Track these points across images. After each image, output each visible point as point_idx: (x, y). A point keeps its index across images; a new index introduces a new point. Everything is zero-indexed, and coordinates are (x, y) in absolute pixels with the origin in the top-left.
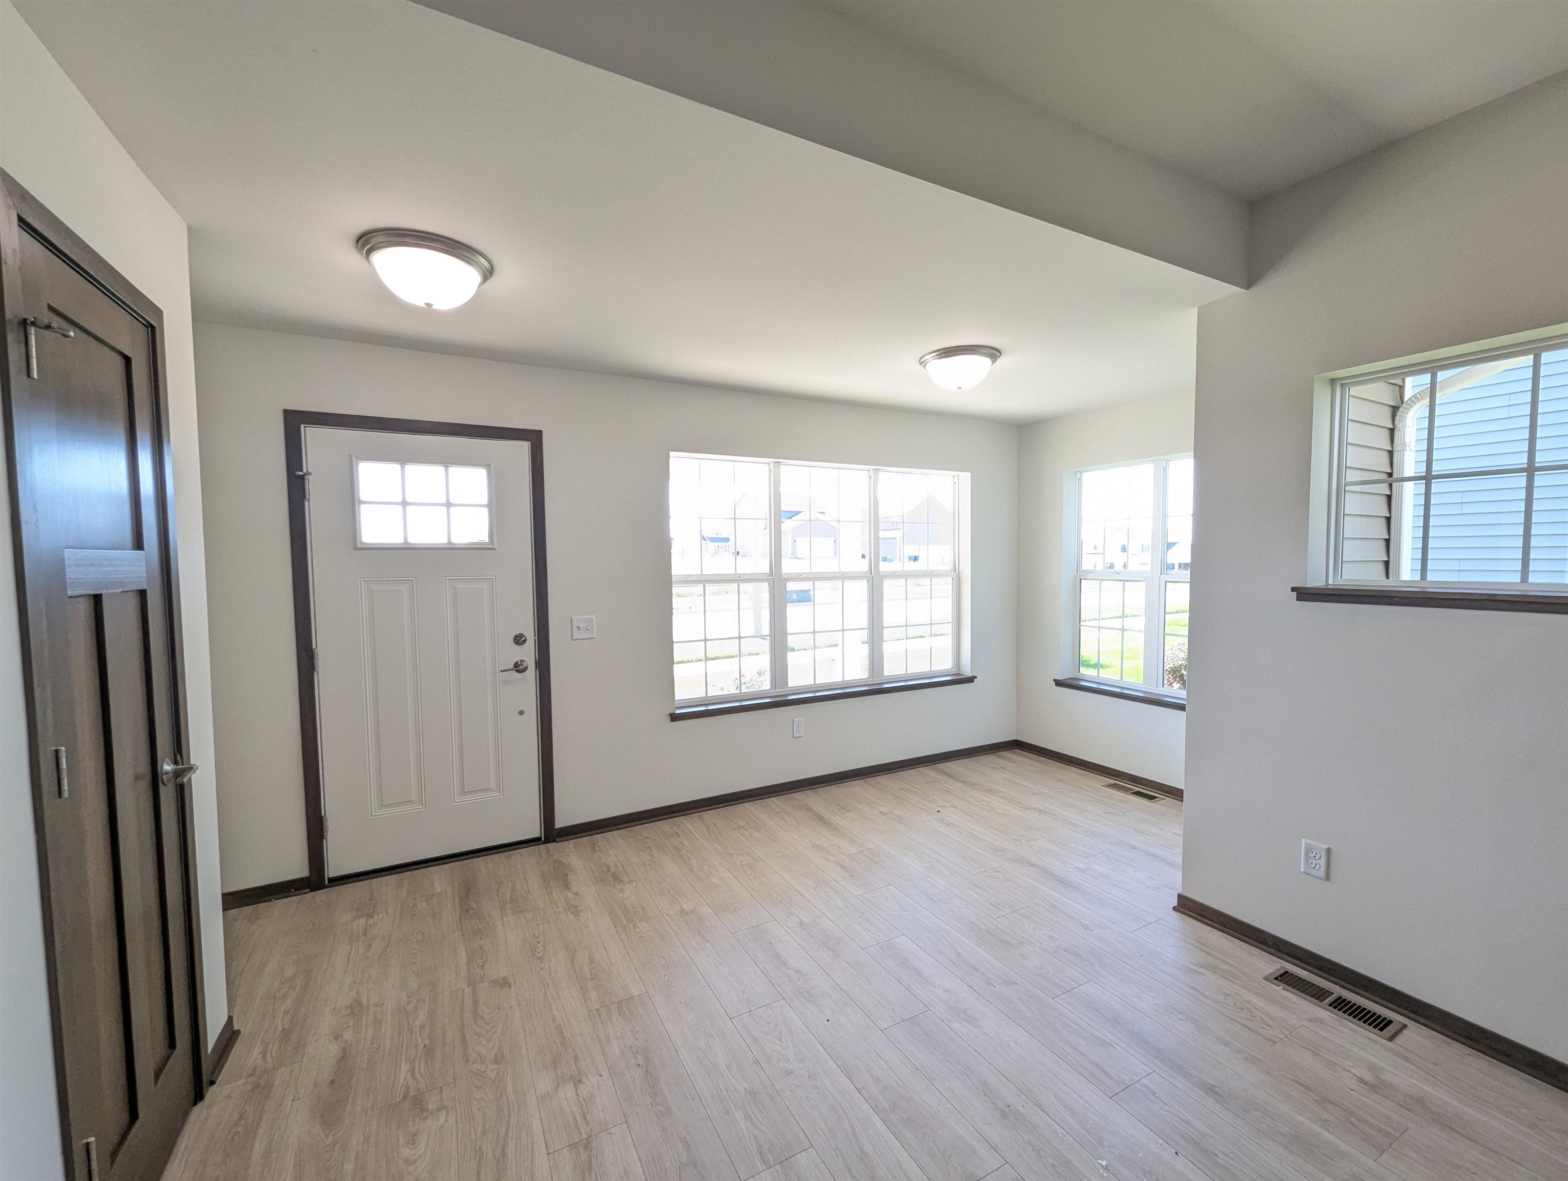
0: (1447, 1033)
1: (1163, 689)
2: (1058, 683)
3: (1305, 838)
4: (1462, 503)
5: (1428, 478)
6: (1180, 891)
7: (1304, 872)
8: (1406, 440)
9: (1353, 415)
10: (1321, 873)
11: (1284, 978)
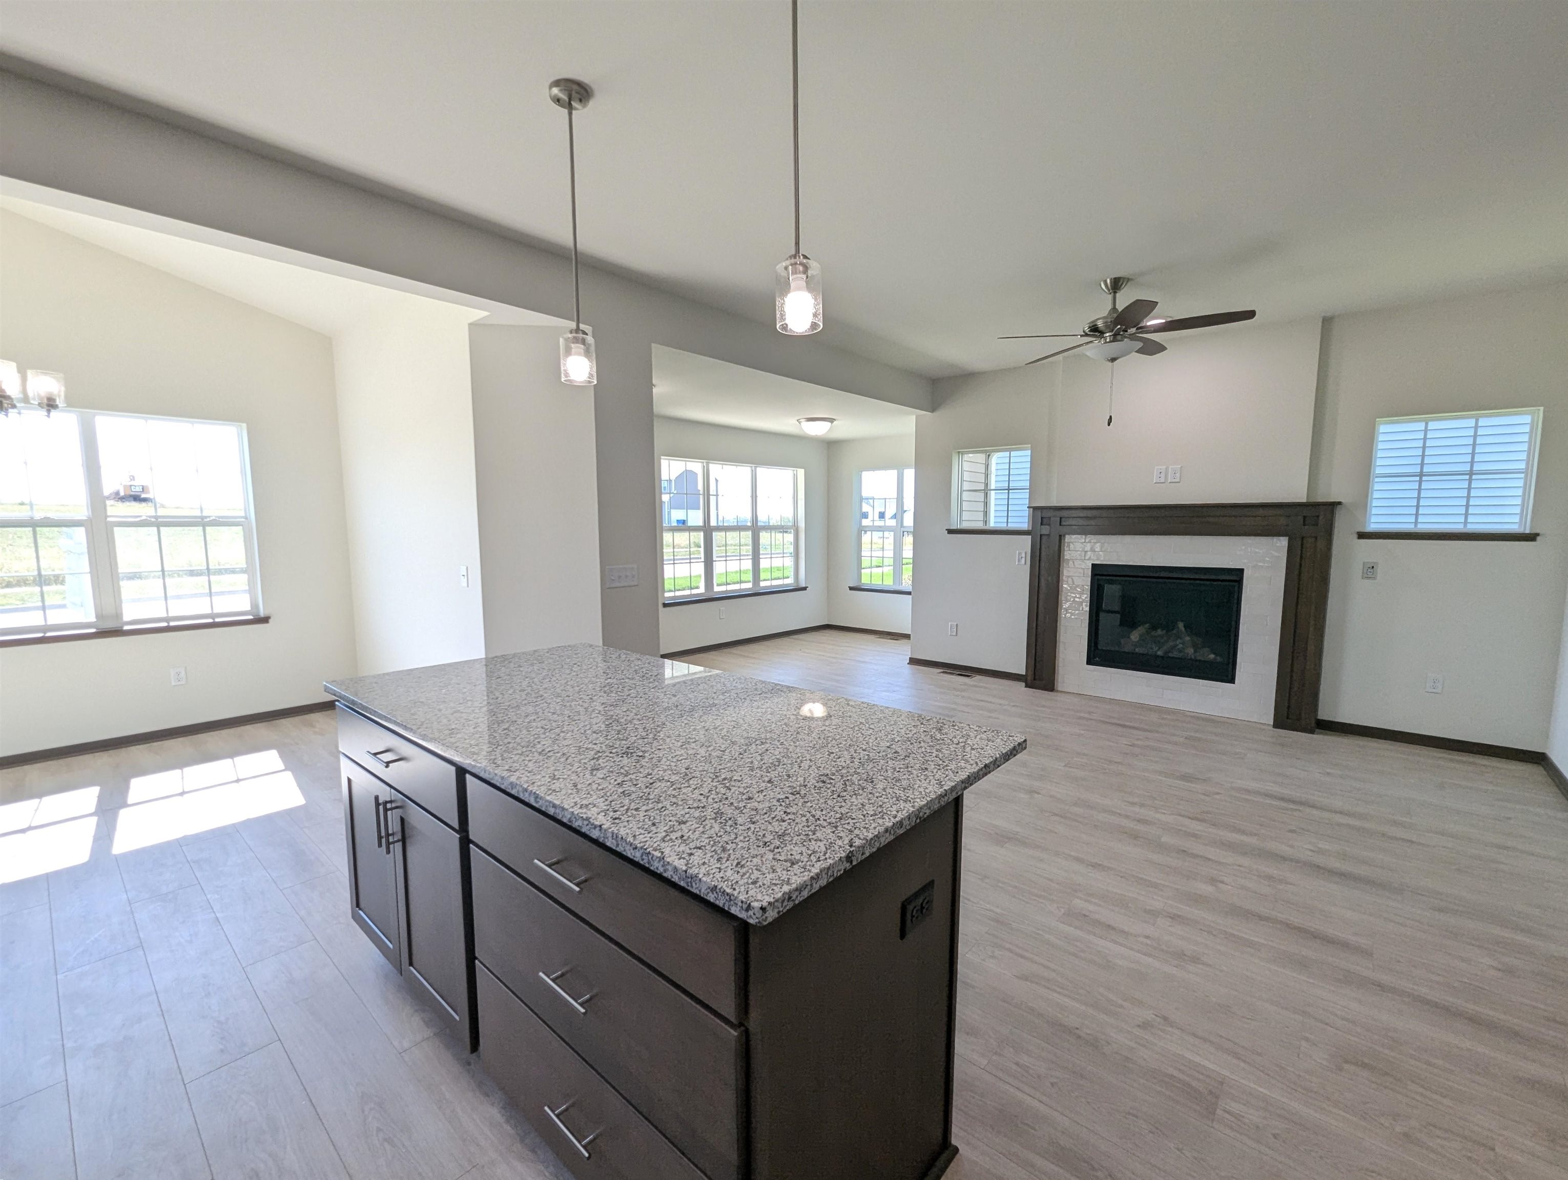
0: (986, 675)
2: (851, 589)
3: (950, 623)
6: (910, 657)
7: (949, 635)
9: (965, 468)
10: (954, 634)
11: (943, 672)
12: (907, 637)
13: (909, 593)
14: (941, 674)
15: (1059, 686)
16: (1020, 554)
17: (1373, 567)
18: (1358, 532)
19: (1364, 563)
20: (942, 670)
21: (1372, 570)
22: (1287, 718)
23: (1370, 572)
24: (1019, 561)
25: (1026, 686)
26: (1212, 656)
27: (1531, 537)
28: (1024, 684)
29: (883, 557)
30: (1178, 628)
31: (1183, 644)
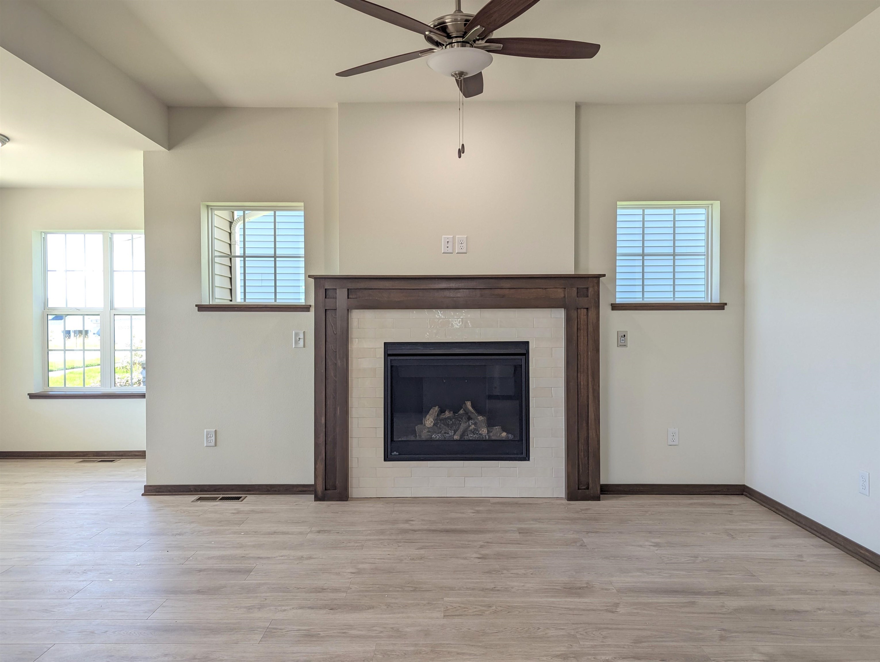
0: (260, 493)
1: (115, 388)
2: (32, 396)
3: (206, 429)
4: (262, 280)
5: (244, 257)
6: (145, 484)
7: (206, 446)
8: (236, 240)
9: (216, 224)
10: (213, 444)
11: (200, 499)
12: (141, 455)
13: (143, 396)
14: (199, 502)
15: (354, 491)
16: (297, 334)
17: (624, 336)
18: (611, 304)
19: (618, 331)
20: (197, 497)
21: (624, 339)
22: (579, 489)
23: (623, 340)
24: (296, 342)
25: (317, 499)
26: (504, 434)
27: (721, 306)
28: (312, 496)
29: (84, 350)
30: (466, 407)
31: (475, 424)
